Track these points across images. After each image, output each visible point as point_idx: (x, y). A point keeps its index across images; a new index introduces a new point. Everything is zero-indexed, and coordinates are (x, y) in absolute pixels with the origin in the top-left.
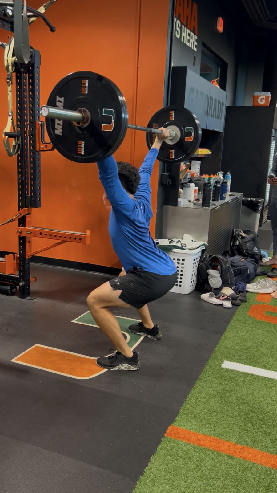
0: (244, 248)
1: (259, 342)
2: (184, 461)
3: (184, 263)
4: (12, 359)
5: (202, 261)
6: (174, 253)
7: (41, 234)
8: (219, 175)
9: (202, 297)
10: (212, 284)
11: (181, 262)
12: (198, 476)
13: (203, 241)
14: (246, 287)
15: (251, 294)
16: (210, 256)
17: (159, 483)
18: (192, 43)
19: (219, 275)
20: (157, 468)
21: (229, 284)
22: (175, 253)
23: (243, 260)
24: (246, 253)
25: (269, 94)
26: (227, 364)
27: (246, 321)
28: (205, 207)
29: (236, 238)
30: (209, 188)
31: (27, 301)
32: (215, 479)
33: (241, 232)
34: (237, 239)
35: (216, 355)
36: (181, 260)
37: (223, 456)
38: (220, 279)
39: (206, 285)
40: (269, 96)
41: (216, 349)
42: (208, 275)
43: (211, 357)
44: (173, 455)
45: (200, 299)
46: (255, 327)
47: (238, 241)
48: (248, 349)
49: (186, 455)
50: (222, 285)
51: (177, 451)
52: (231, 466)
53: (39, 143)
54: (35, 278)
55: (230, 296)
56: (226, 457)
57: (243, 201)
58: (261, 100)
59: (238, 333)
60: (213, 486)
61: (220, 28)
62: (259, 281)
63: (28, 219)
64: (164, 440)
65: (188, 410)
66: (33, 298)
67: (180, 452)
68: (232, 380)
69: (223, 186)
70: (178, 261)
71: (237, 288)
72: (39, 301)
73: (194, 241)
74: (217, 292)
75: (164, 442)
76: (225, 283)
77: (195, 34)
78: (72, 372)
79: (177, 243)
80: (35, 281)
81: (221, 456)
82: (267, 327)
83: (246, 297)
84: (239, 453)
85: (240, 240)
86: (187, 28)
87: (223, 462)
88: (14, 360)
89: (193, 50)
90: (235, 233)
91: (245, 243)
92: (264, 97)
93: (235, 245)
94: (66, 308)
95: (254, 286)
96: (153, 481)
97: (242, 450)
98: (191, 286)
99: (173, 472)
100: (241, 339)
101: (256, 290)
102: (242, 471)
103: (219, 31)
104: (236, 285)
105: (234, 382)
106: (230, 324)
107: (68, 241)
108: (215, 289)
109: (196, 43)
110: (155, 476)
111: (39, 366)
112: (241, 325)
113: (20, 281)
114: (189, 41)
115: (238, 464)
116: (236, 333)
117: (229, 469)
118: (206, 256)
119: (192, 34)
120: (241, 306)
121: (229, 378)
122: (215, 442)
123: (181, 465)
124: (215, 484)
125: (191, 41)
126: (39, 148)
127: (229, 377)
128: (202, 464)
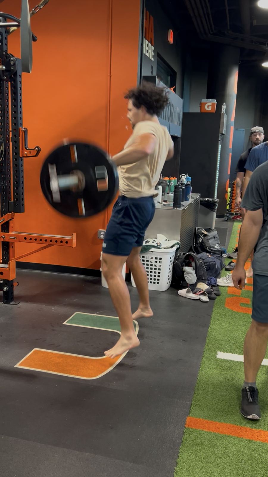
0: (207, 245)
1: (243, 332)
2: (210, 449)
3: (161, 262)
4: (16, 365)
5: (177, 259)
6: (151, 252)
7: (25, 238)
8: (182, 177)
9: (180, 293)
10: (189, 281)
11: (158, 260)
12: (227, 462)
13: (176, 240)
14: (217, 281)
15: (222, 288)
16: (184, 254)
17: (195, 472)
18: (150, 53)
19: (194, 272)
20: (187, 458)
21: (203, 279)
22: (153, 252)
23: (210, 256)
24: (209, 250)
25: (215, 101)
26: (221, 355)
27: (225, 313)
28: (177, 207)
29: (198, 236)
30: (179, 190)
31: (11, 306)
32: (243, 463)
33: (202, 230)
34: (200, 237)
35: (209, 347)
36: (158, 259)
37: (244, 441)
38: (195, 275)
39: (182, 282)
40: (215, 103)
41: (208, 341)
42: (183, 272)
43: (205, 349)
44: (199, 444)
45: (178, 295)
46: (235, 318)
47: (201, 239)
48: (235, 339)
49: (211, 443)
50: (197, 281)
51: (201, 440)
52: (253, 449)
53: (23, 149)
54: (17, 282)
55: (206, 291)
56: (247, 441)
57: (201, 201)
58: (208, 107)
59: (222, 325)
60: (243, 470)
61: (171, 40)
62: (228, 275)
63: (11, 225)
64: (186, 431)
65: (199, 401)
66: (18, 303)
67: (204, 441)
68: (230, 369)
69: (187, 187)
70: (156, 260)
71: (209, 283)
72: (23, 306)
73: (167, 240)
74: (193, 288)
75: (186, 433)
76: (200, 279)
77: (152, 45)
78: (79, 373)
79: (153, 242)
80: (18, 285)
81: (242, 441)
82: (245, 318)
83: (219, 291)
84: (257, 437)
85: (202, 238)
86: (146, 39)
87: (246, 446)
88: (17, 366)
89: (151, 60)
90: (198, 231)
91: (208, 241)
92: (211, 104)
93: (199, 242)
94: (53, 310)
95: (224, 280)
96: (188, 470)
97: (259, 434)
98: (168, 283)
99: (204, 460)
100: (226, 330)
101: (226, 283)
102: (265, 453)
103: (170, 42)
104: (208, 280)
105: (232, 371)
106: (213, 317)
107: (54, 245)
108: (190, 285)
109: (153, 54)
110: (189, 466)
111: (45, 370)
112: (222, 318)
113: (4, 287)
114: (147, 51)
115: (259, 447)
116: (220, 326)
117: (253, 453)
118: (180, 254)
119: (150, 45)
120: (216, 300)
121: (227, 368)
122: (232, 429)
123: (209, 453)
124: (244, 467)
125: (150, 51)
126: (22, 154)
127: (227, 366)
128: (228, 450)
